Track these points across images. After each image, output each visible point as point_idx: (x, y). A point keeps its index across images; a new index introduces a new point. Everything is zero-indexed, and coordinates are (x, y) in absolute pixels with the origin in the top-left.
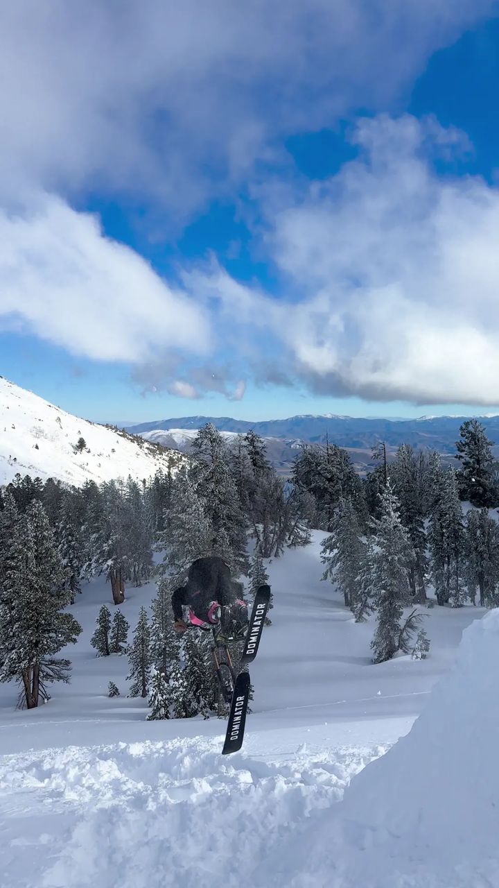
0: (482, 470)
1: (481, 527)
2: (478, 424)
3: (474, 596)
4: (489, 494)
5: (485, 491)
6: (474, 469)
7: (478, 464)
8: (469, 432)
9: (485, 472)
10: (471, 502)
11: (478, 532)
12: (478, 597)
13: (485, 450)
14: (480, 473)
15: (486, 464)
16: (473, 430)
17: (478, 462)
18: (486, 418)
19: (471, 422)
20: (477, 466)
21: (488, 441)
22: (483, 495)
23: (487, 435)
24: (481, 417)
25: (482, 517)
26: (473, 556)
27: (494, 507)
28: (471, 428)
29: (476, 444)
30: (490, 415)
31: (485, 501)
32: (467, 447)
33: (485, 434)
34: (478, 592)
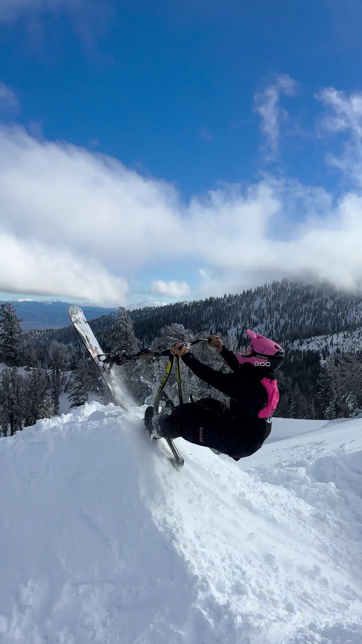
0: (14, 339)
1: (13, 381)
2: (11, 306)
3: (6, 431)
4: (18, 357)
5: (16, 354)
6: (8, 339)
7: (11, 335)
8: (4, 312)
9: (16, 341)
10: (6, 363)
11: (10, 385)
12: (9, 432)
13: (16, 325)
14: (13, 341)
15: (17, 335)
16: (7, 311)
17: (11, 334)
18: (17, 302)
19: (6, 304)
20: (10, 337)
21: (18, 319)
22: (14, 358)
23: (18, 314)
24: (14, 301)
25: (13, 374)
26: (6, 402)
27: (22, 366)
28: (6, 309)
29: (9, 321)
30: (21, 300)
31: (16, 362)
32: (3, 323)
33: (16, 313)
34: (9, 428)
